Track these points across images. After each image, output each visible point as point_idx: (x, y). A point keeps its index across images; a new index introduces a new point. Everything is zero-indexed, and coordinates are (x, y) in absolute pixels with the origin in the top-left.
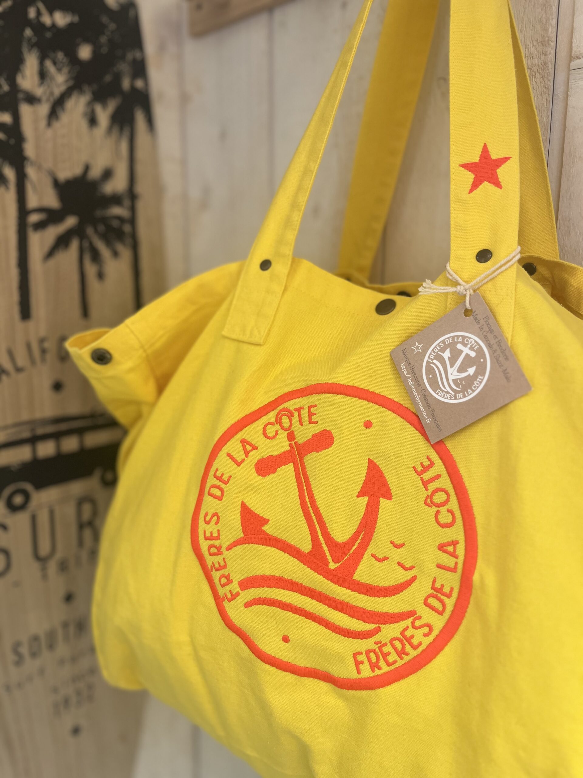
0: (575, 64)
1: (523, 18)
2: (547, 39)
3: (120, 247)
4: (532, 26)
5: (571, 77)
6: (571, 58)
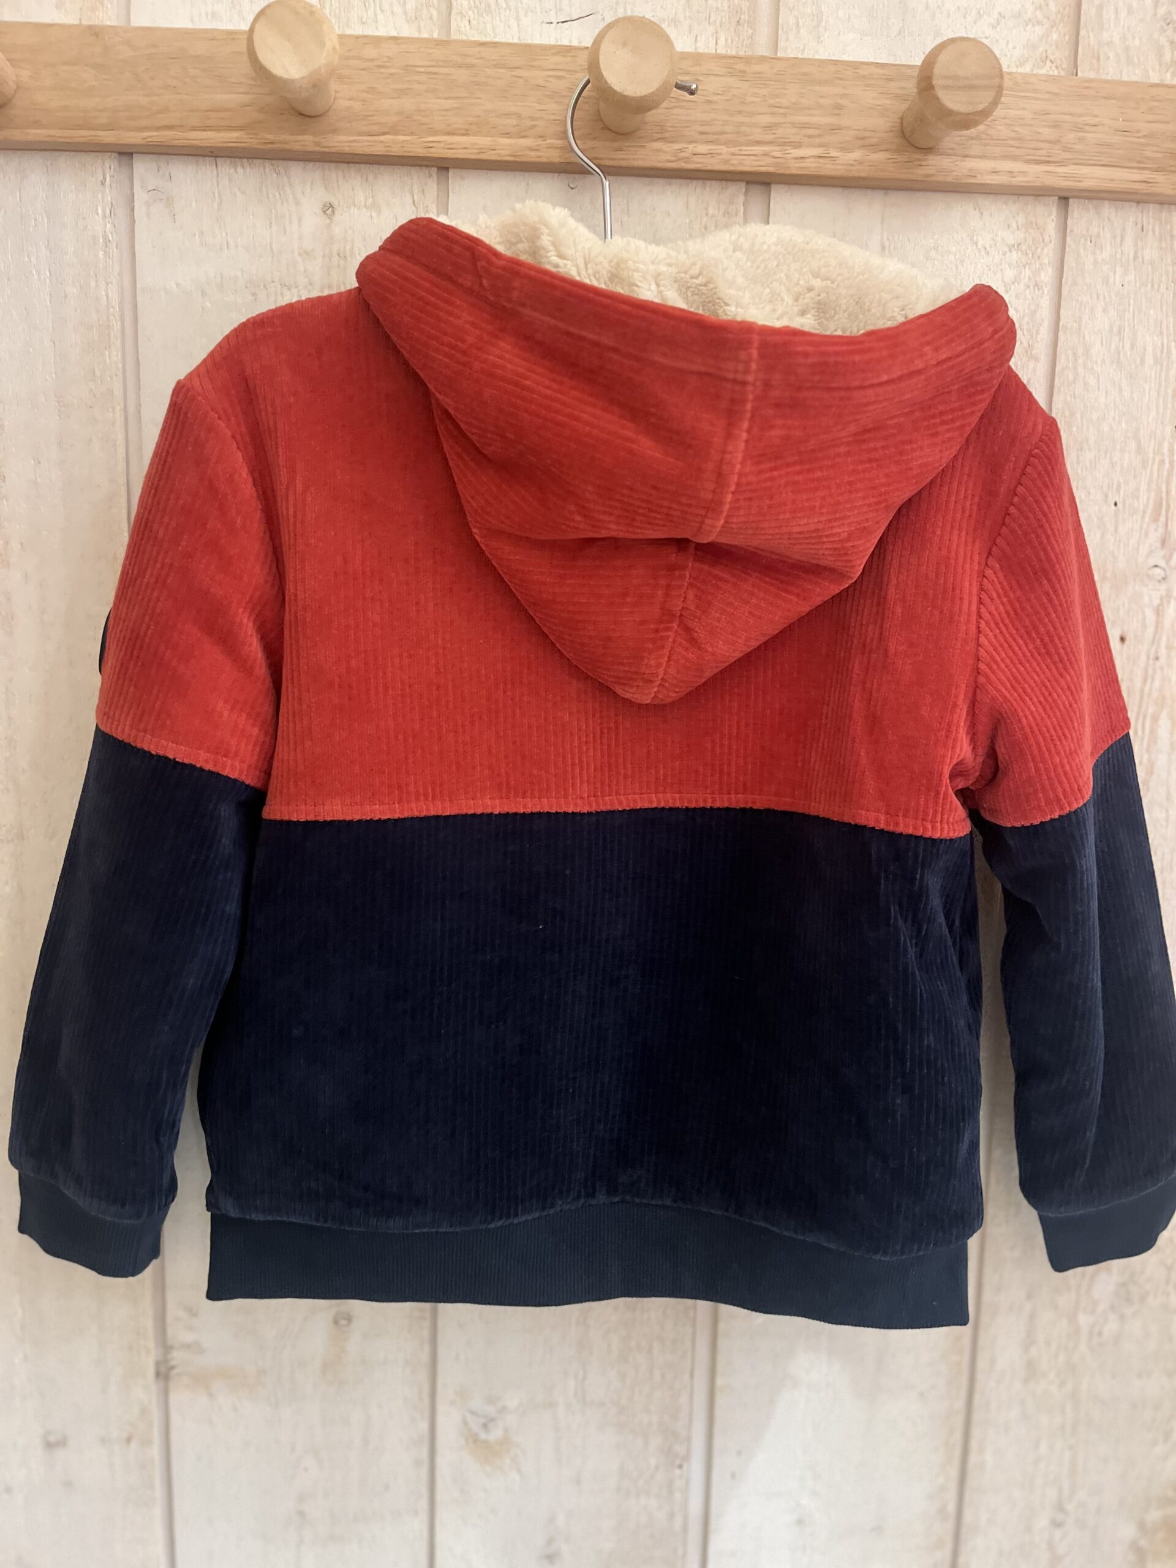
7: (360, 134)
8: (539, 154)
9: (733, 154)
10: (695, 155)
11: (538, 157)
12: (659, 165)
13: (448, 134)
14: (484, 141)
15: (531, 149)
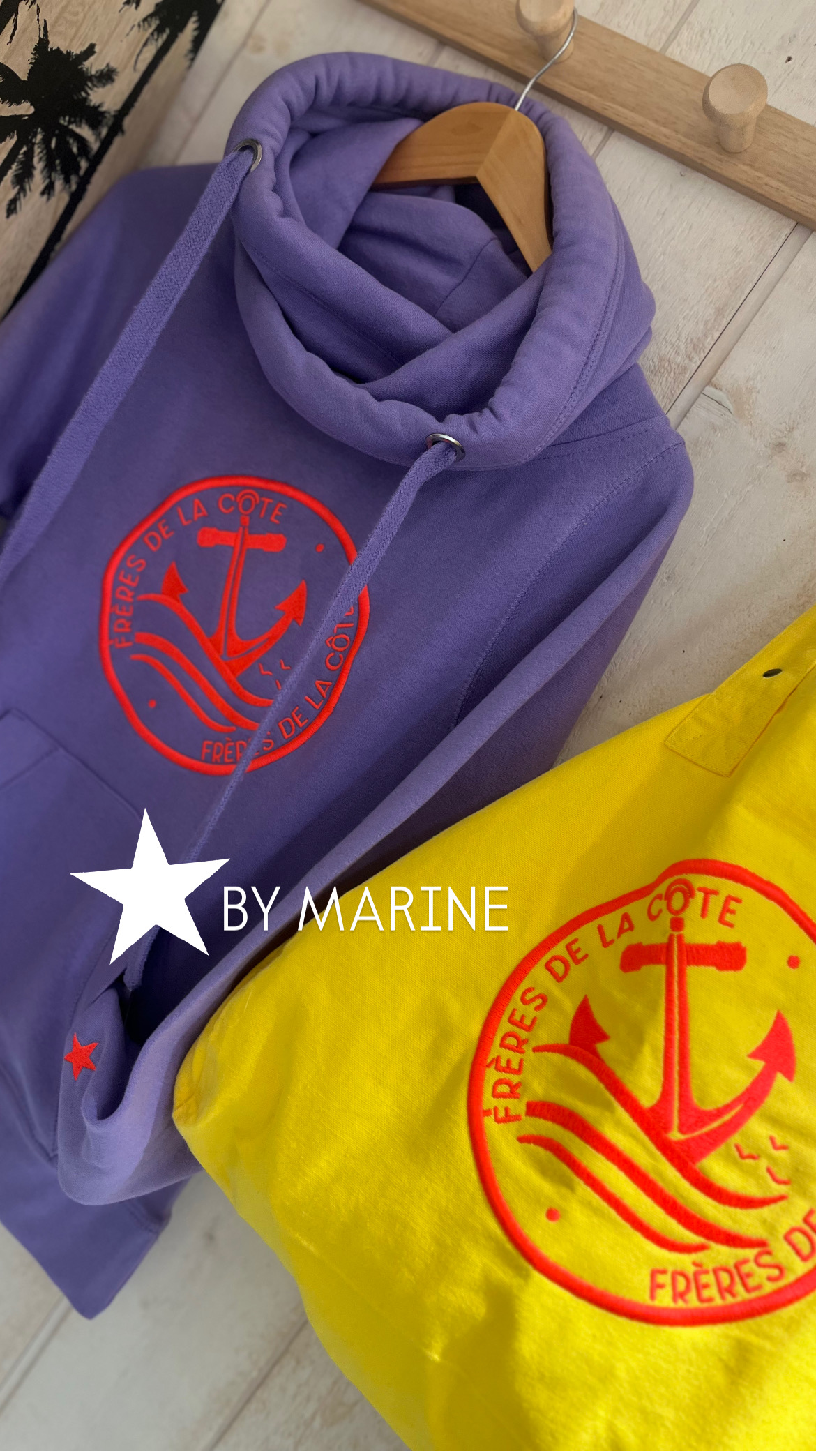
0: (709, 390)
1: (693, 306)
2: (701, 346)
3: (59, 184)
4: (697, 322)
5: (699, 399)
6: (709, 382)
7: (571, 84)
8: (667, 140)
9: (792, 196)
10: (766, 185)
11: (667, 143)
12: (740, 181)
13: (623, 105)
14: (639, 119)
15: (665, 136)
